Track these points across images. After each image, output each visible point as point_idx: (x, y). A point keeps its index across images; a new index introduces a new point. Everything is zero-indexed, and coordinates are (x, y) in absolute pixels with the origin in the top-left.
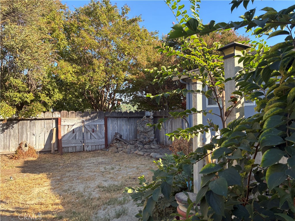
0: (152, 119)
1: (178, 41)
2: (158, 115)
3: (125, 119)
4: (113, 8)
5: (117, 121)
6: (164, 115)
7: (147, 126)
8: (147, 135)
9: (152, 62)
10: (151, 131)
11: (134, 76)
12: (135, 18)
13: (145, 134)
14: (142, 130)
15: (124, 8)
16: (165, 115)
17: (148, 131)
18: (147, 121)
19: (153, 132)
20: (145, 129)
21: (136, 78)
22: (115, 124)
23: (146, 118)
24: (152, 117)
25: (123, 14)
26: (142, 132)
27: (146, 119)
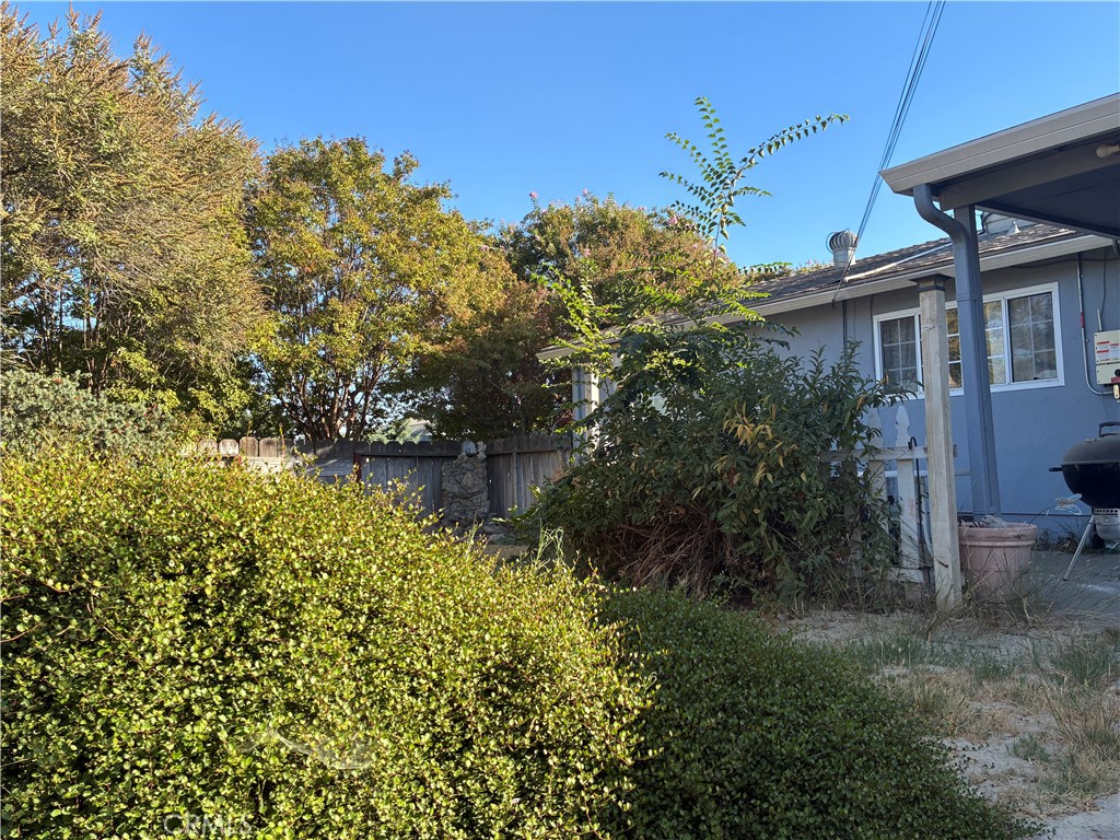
0: (483, 462)
1: (547, 250)
2: (499, 449)
3: (408, 461)
4: (373, 162)
5: (387, 468)
6: (515, 449)
7: (468, 479)
8: (468, 503)
9: (483, 311)
10: (479, 492)
11: (438, 347)
12: (430, 188)
13: (464, 502)
14: (456, 489)
15: (401, 159)
16: (519, 448)
17: (474, 494)
18: (469, 466)
19: (484, 496)
20: (465, 488)
21: (444, 351)
22: (382, 474)
23: (466, 458)
24: (482, 455)
25: (398, 174)
26: (455, 496)
27: (466, 462)
